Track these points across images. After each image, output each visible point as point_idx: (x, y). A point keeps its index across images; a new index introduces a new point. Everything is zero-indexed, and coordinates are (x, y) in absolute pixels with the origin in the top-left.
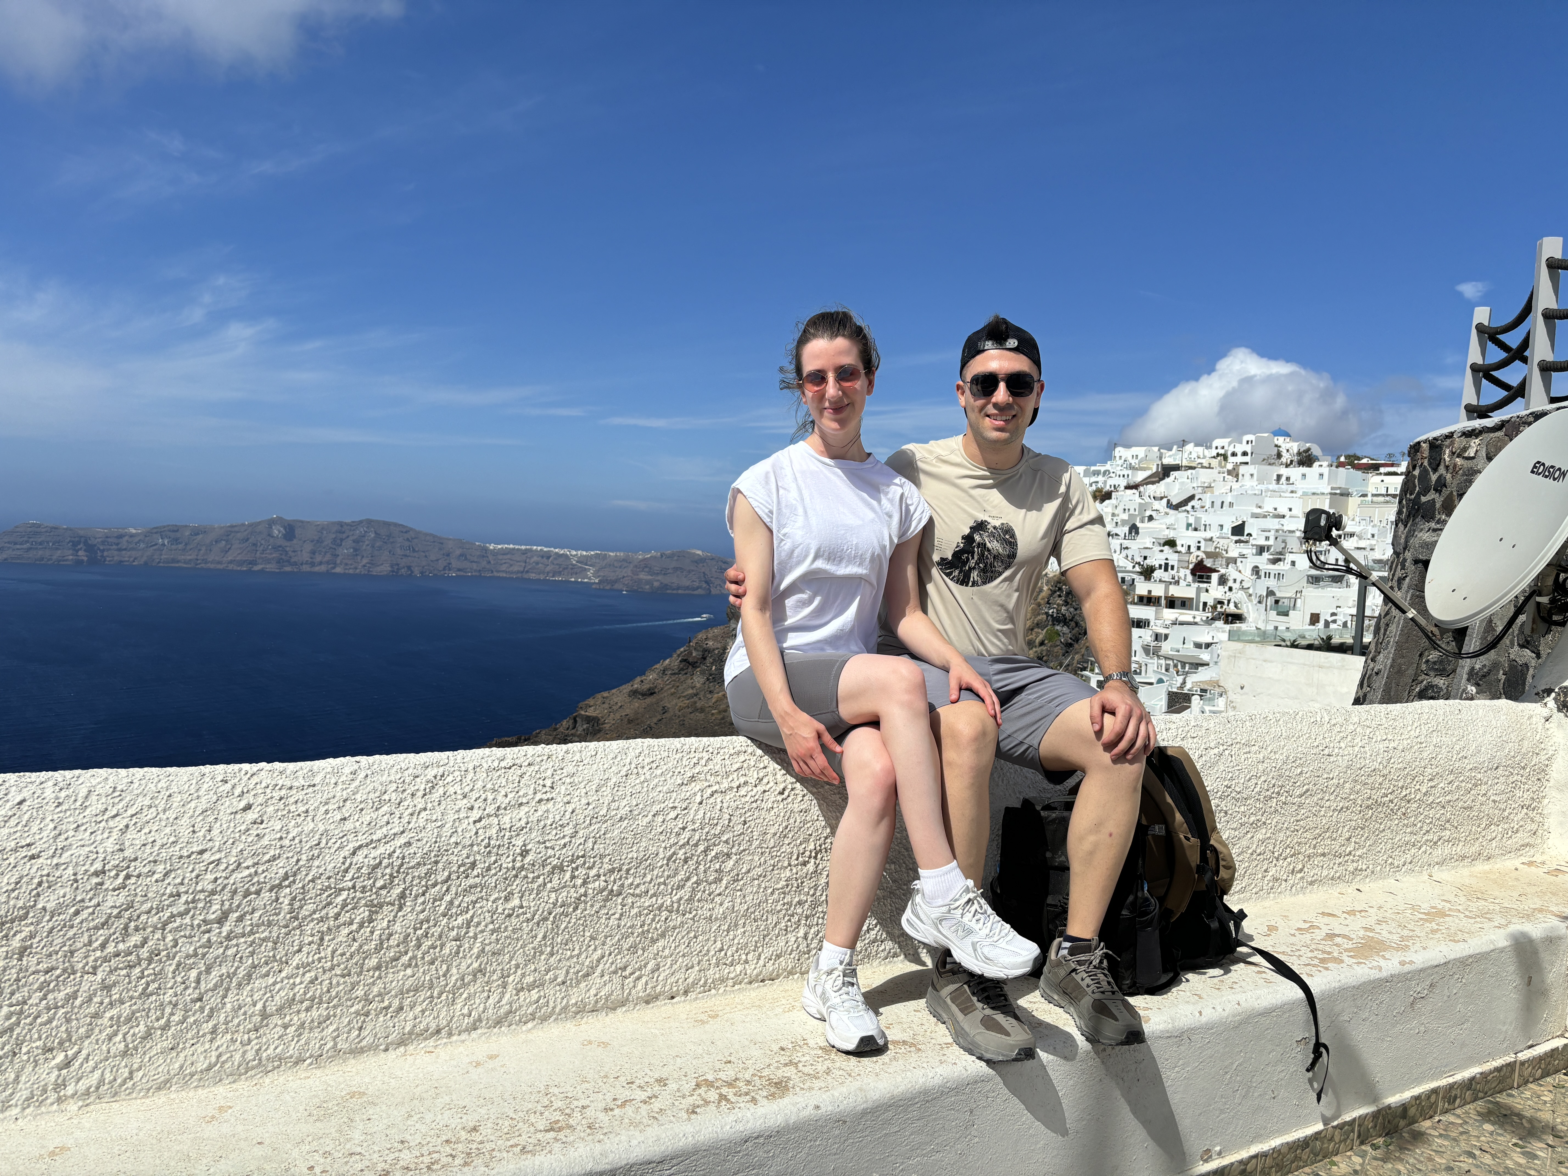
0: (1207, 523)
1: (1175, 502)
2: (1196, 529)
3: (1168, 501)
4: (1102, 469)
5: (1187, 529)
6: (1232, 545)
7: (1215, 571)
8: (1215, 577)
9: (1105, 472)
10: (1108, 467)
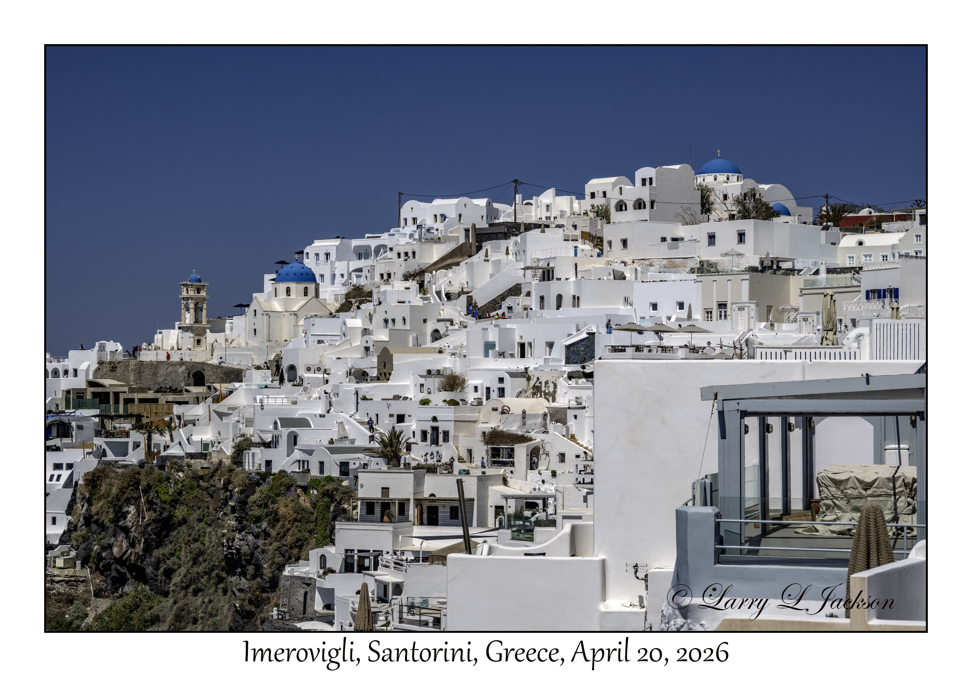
0: (525, 340)
1: (481, 301)
2: (502, 355)
3: (470, 301)
4: (373, 243)
5: (486, 355)
6: (562, 383)
7: (523, 439)
8: (521, 452)
9: (378, 250)
10: (384, 239)
